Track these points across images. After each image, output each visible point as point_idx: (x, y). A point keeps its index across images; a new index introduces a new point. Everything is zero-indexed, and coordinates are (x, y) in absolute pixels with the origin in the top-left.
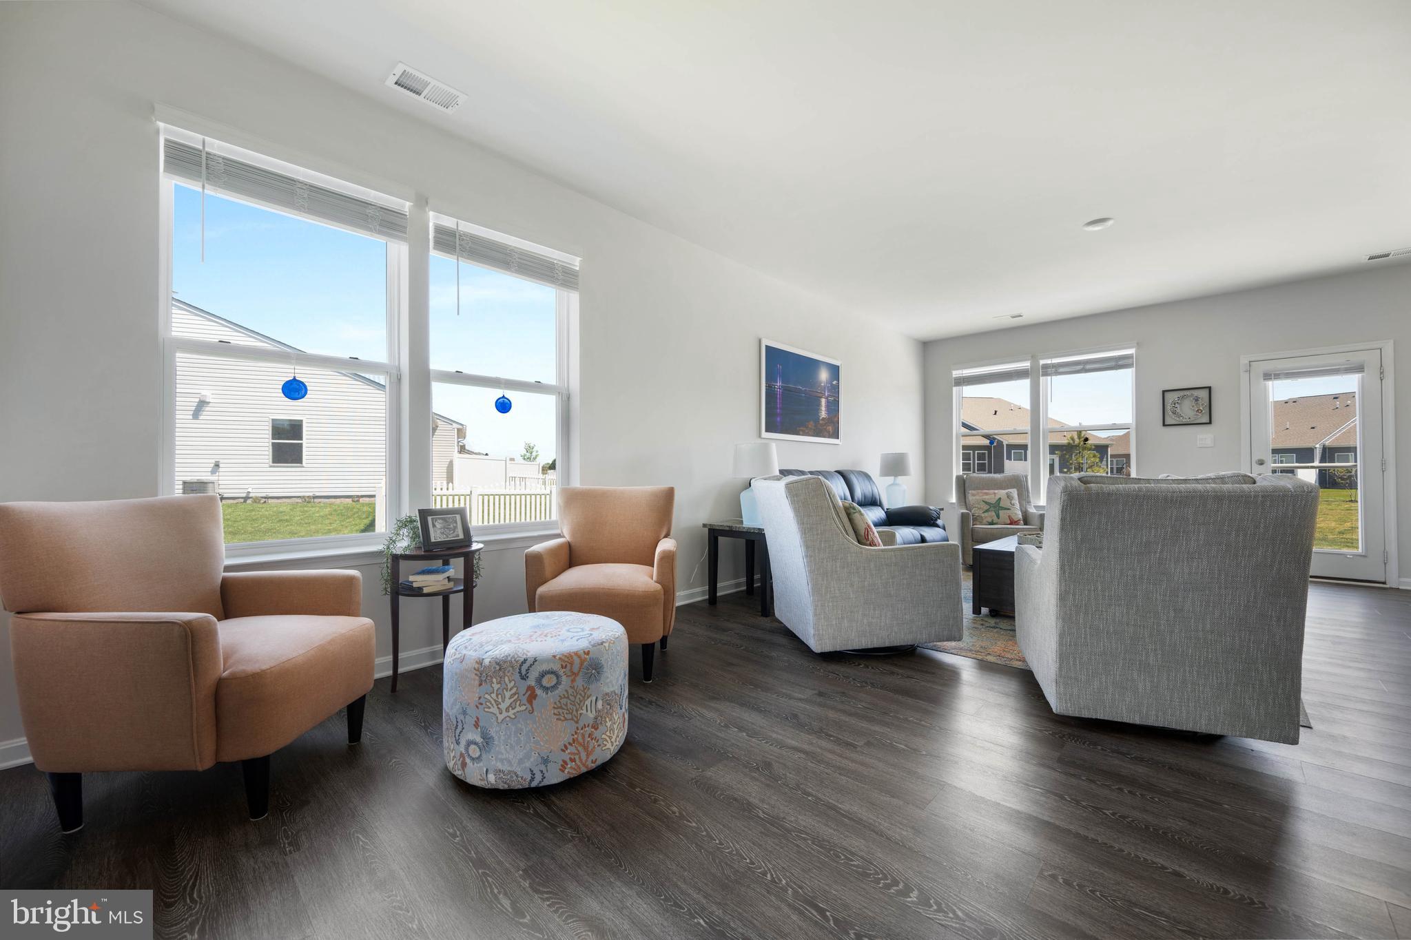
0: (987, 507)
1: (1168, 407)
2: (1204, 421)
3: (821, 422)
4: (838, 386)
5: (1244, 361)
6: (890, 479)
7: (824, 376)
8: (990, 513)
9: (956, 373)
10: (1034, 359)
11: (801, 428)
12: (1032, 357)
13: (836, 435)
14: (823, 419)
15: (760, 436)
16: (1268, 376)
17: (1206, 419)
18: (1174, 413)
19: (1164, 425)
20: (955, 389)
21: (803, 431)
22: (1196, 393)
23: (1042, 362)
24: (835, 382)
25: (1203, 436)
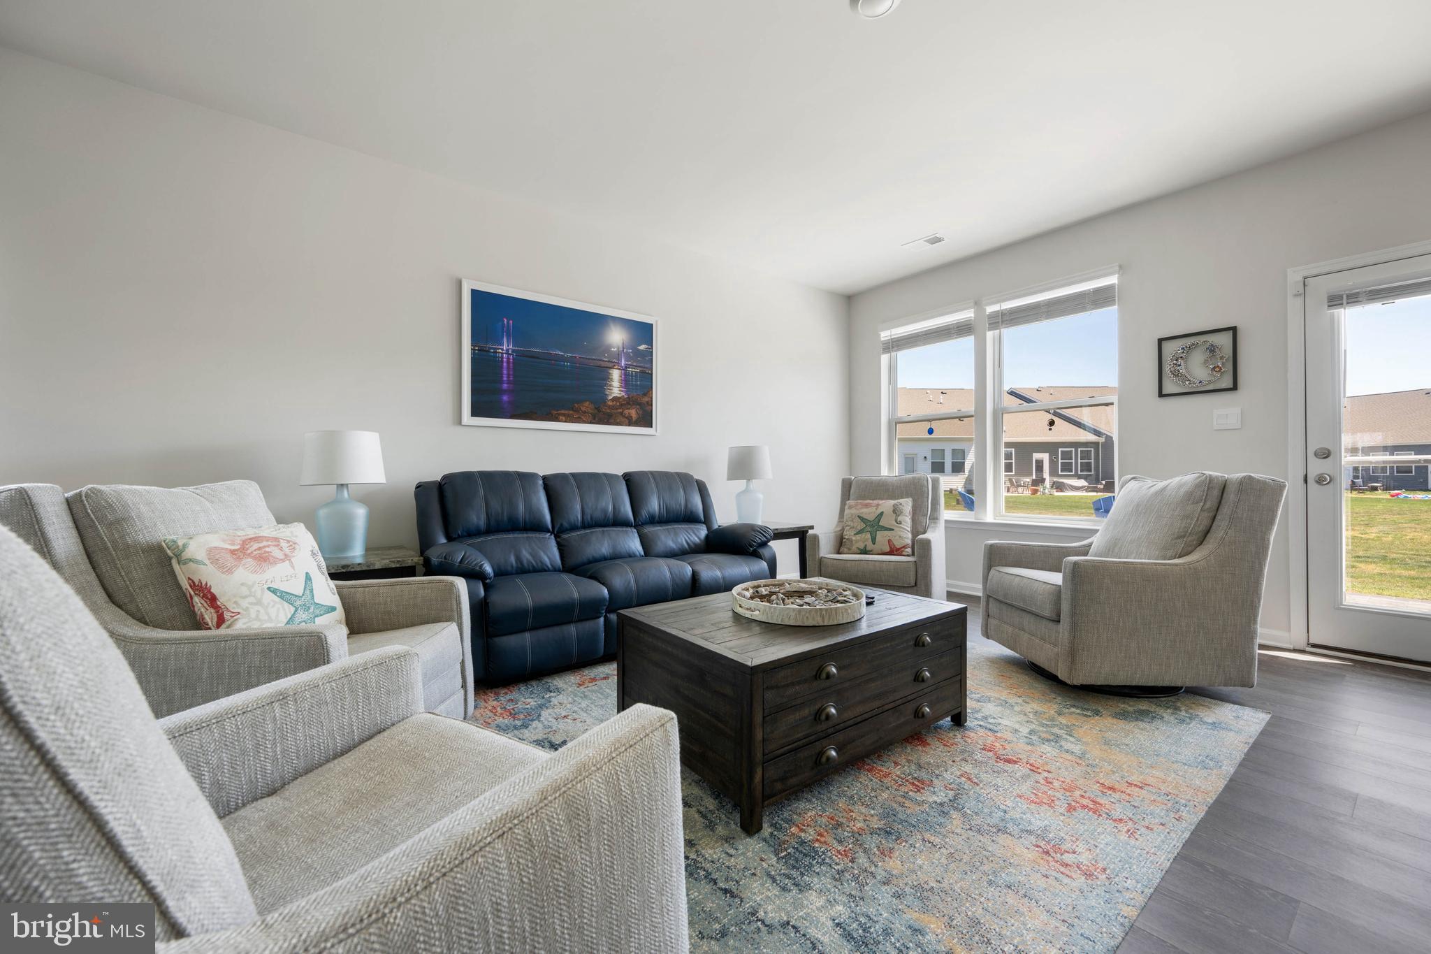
0: (861, 526)
1: (1167, 368)
2: (1224, 386)
3: (610, 403)
4: (649, 355)
5: (1295, 276)
6: (741, 484)
7: (616, 338)
8: (864, 535)
9: (885, 335)
10: (978, 304)
11: (563, 412)
12: (976, 303)
13: (646, 419)
14: (615, 399)
15: (459, 421)
16: (1336, 300)
17: (1227, 382)
18: (1176, 374)
19: (1161, 395)
20: (885, 358)
21: (564, 415)
22: (1212, 339)
23: (990, 309)
24: (642, 347)
25: (1223, 410)
